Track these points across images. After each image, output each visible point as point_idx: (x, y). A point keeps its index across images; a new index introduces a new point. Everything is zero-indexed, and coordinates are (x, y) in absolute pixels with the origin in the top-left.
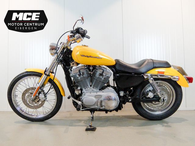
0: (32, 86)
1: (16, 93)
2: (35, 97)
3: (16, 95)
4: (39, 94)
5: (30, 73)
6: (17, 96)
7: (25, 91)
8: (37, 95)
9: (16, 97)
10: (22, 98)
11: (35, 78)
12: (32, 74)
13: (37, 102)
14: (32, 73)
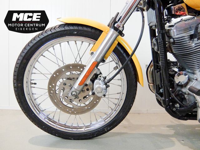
0: (71, 61)
1: (33, 76)
2: (82, 87)
3: (33, 82)
4: (93, 81)
5: (72, 28)
6: (35, 84)
7: (55, 73)
8: (88, 82)
9: (33, 85)
10: (50, 89)
11: (79, 43)
12: (74, 30)
13: (82, 99)
14: (76, 28)
